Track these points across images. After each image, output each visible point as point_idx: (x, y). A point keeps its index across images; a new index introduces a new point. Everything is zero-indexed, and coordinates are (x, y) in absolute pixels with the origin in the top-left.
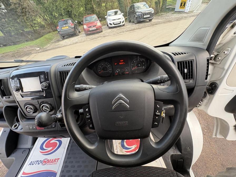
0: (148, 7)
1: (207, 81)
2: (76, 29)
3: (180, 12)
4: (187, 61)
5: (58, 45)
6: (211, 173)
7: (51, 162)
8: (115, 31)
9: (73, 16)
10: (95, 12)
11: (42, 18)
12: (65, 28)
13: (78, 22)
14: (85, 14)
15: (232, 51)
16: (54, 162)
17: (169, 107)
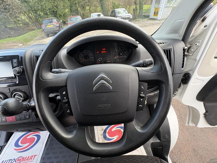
0: (128, 13)
1: (183, 69)
2: (61, 28)
3: (154, 19)
4: (166, 50)
5: (42, 42)
6: (185, 159)
7: (27, 160)
8: (98, 32)
9: (58, 16)
10: (80, 14)
11: (26, 16)
12: (50, 26)
13: (63, 22)
14: (69, 15)
15: (203, 43)
16: (31, 159)
17: (149, 95)
